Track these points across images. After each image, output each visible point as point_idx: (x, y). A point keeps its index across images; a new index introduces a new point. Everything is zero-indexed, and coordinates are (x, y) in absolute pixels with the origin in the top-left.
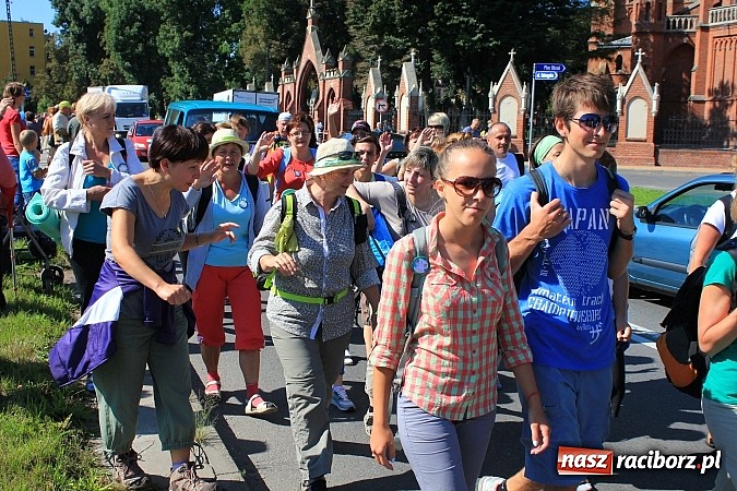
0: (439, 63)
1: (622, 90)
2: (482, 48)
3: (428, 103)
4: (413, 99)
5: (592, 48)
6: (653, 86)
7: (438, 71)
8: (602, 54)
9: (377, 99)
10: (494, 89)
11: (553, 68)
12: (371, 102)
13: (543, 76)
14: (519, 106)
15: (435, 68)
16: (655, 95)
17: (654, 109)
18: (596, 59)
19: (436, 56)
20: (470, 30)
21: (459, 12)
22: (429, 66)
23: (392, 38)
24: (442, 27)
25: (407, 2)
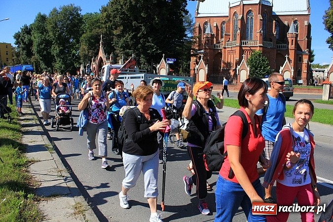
0: (143, 58)
1: (197, 66)
2: (156, 53)
5: (192, 53)
6: (206, 65)
7: (142, 60)
8: (195, 55)
10: (159, 66)
11: (172, 60)
13: (170, 62)
14: (166, 71)
16: (207, 68)
17: (206, 72)
18: (193, 57)
19: (142, 56)
20: (152, 47)
21: (148, 42)
22: (140, 59)
23: (128, 50)
24: (143, 47)
25: (132, 39)
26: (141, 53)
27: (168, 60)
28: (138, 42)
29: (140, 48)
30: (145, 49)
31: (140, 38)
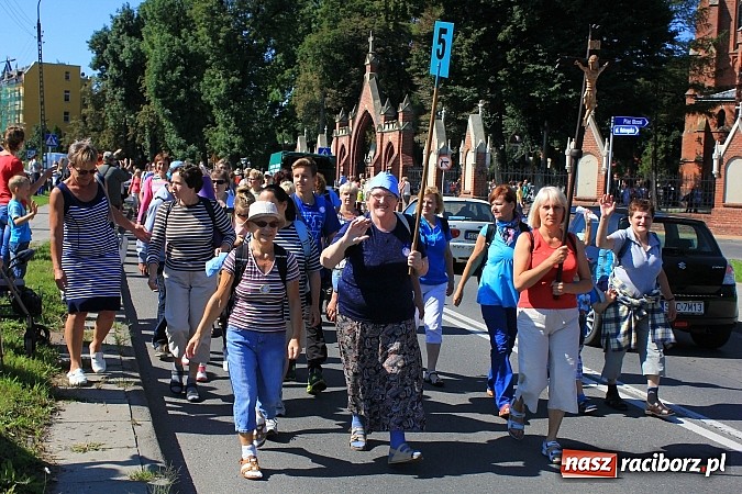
0: (513, 117)
1: (719, 149)
2: (561, 100)
3: (499, 161)
4: (480, 156)
5: (689, 101)
7: (511, 124)
8: (701, 109)
9: (440, 154)
10: (572, 145)
11: (634, 122)
12: (433, 159)
13: (622, 130)
14: (600, 165)
15: (507, 121)
18: (694, 114)
19: (509, 109)
20: (548, 79)
21: (535, 60)
22: (501, 119)
23: (458, 88)
24: (516, 76)
25: (476, 49)
26: (509, 99)
27: (619, 122)
28: (497, 62)
29: (503, 84)
30: (521, 85)
31: (506, 45)
